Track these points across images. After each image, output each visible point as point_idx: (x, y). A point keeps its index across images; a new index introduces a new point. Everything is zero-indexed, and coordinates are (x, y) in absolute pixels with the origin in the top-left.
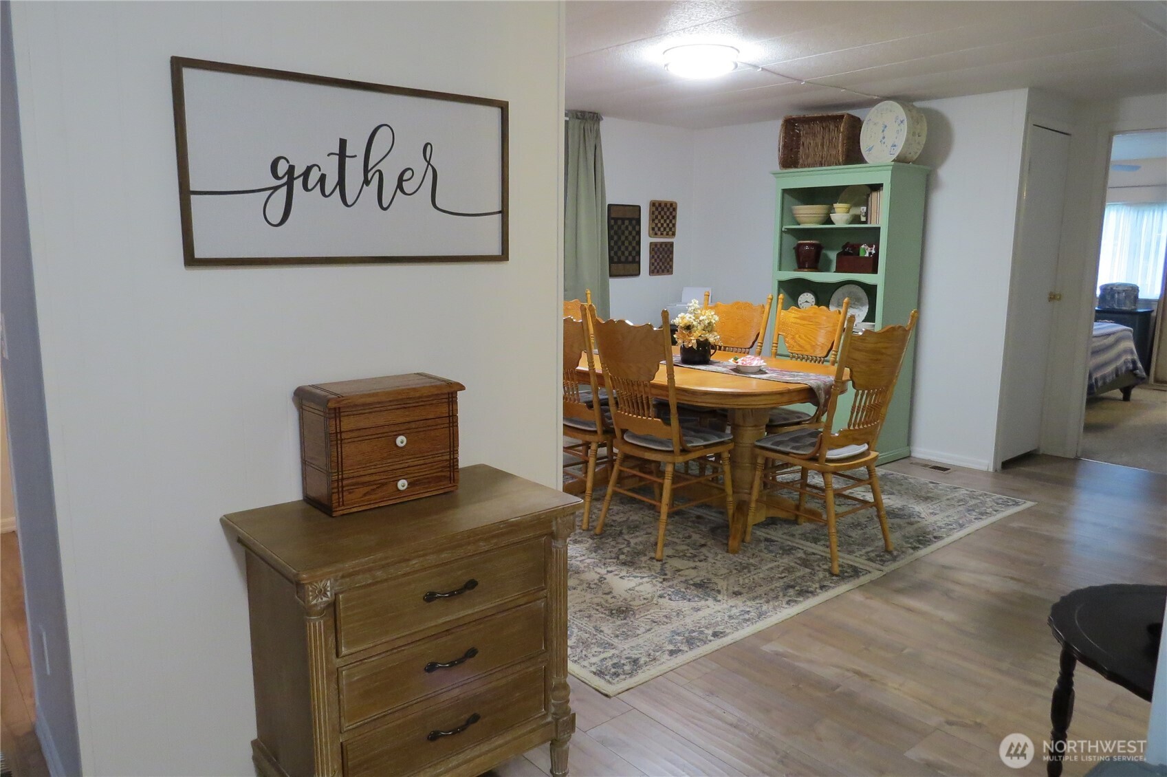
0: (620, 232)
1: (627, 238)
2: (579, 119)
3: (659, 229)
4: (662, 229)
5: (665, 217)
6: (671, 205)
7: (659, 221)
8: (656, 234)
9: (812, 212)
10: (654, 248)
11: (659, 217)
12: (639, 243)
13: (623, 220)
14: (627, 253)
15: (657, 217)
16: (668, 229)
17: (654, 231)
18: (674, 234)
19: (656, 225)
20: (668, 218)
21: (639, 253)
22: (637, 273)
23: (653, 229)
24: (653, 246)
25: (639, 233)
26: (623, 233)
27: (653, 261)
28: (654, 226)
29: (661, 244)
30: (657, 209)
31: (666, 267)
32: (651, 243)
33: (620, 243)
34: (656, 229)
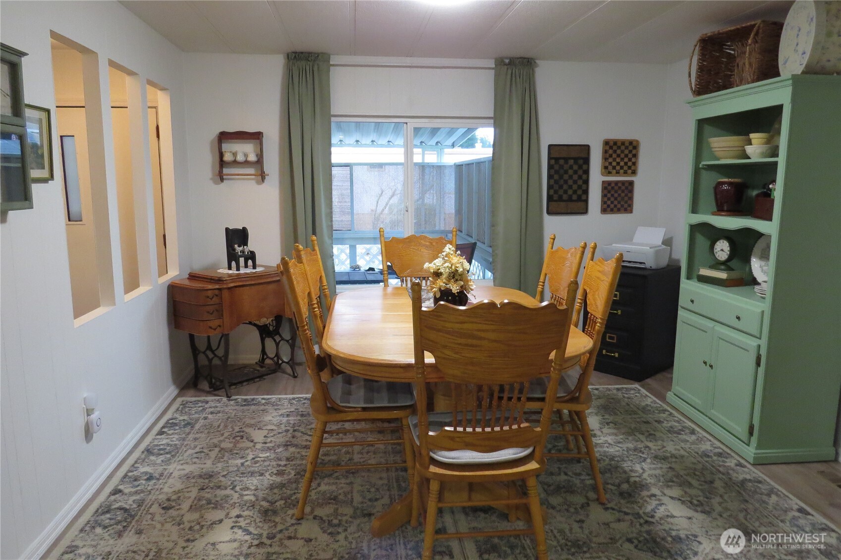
0: (562, 172)
1: (571, 177)
2: (505, 64)
3: (614, 168)
4: (618, 168)
5: (622, 156)
6: (631, 143)
7: (614, 160)
8: (610, 173)
9: (731, 144)
10: (607, 188)
11: (614, 156)
12: (587, 182)
13: (566, 160)
14: (570, 192)
15: (611, 156)
16: (626, 168)
17: (606, 170)
18: (634, 173)
19: (610, 163)
20: (626, 156)
21: (586, 192)
22: (585, 211)
23: (606, 168)
24: (606, 185)
25: (587, 172)
26: (566, 172)
27: (606, 199)
28: (607, 164)
29: (617, 183)
30: (611, 148)
31: (622, 206)
32: (603, 182)
33: (562, 182)
34: (610, 168)
